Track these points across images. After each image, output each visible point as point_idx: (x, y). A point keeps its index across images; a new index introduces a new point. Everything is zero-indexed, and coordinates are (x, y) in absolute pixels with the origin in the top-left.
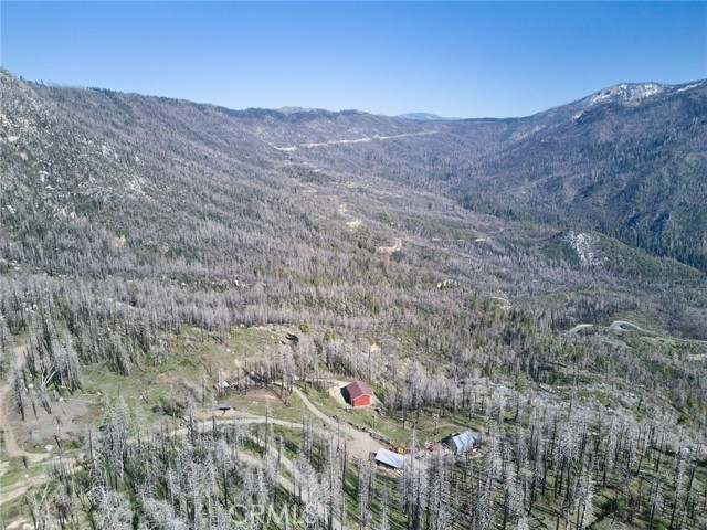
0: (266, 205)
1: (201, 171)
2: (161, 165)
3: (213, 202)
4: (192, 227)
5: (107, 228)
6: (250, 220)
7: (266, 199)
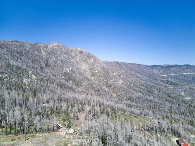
0: (155, 90)
1: (137, 80)
2: (127, 78)
3: (140, 88)
4: (133, 94)
5: (113, 92)
6: (150, 93)
7: (156, 88)
